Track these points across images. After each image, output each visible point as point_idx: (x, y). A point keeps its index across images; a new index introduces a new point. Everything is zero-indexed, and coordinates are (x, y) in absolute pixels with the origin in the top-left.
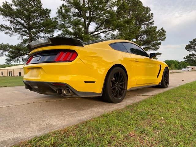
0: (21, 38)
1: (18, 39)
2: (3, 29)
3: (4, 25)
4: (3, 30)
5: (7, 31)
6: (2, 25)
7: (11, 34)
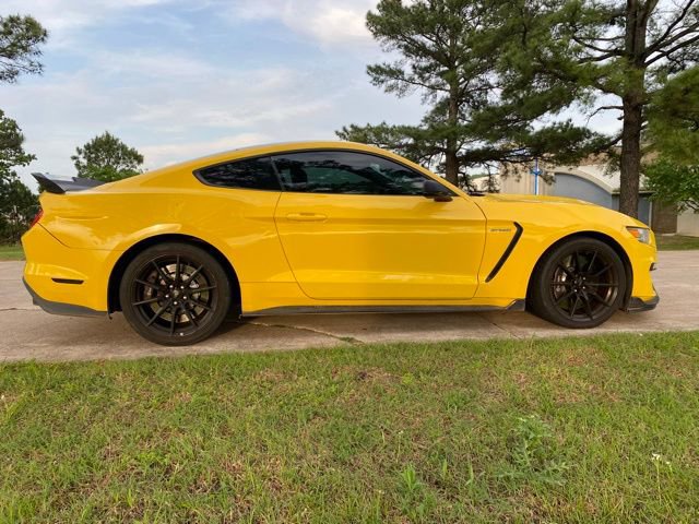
0: (431, 97)
1: (423, 102)
2: (382, 78)
3: (383, 66)
4: (382, 82)
5: (393, 81)
6: (379, 67)
7: (402, 91)
